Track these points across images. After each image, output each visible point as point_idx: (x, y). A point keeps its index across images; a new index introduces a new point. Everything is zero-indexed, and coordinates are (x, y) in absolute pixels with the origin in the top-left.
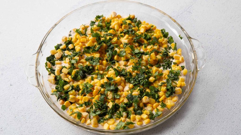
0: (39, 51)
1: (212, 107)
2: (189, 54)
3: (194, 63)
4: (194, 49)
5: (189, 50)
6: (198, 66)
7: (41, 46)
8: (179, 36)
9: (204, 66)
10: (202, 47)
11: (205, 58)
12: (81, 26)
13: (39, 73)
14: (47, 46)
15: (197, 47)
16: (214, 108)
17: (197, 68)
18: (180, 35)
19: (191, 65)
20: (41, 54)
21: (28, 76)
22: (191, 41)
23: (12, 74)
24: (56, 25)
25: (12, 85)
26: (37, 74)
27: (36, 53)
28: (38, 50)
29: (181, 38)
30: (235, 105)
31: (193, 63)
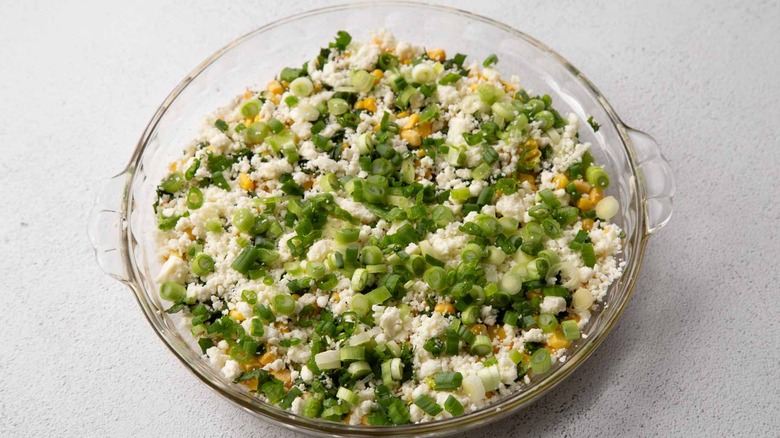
0: (134, 164)
2: (621, 180)
3: (634, 208)
4: (638, 164)
5: (619, 167)
6: (647, 218)
7: (141, 149)
8: (590, 121)
9: (667, 220)
10: (662, 156)
11: (672, 195)
12: (270, 84)
13: (132, 236)
14: (160, 148)
15: (645, 157)
17: (644, 225)
18: (592, 118)
19: (627, 215)
20: (139, 176)
21: (96, 247)
22: (628, 138)
23: (24, 188)
24: (189, 80)
25: (27, 225)
26: (128, 240)
27: (123, 173)
28: (132, 161)
29: (596, 128)
30: (735, 268)
31: (632, 212)
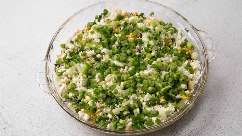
1: (219, 94)
3: (204, 54)
4: (203, 41)
8: (185, 29)
9: (214, 57)
10: (210, 38)
11: (214, 49)
12: (84, 28)
13: (50, 79)
15: (204, 38)
16: (221, 95)
19: (201, 57)
22: (198, 33)
24: (60, 30)
25: (20, 74)
29: (187, 31)
